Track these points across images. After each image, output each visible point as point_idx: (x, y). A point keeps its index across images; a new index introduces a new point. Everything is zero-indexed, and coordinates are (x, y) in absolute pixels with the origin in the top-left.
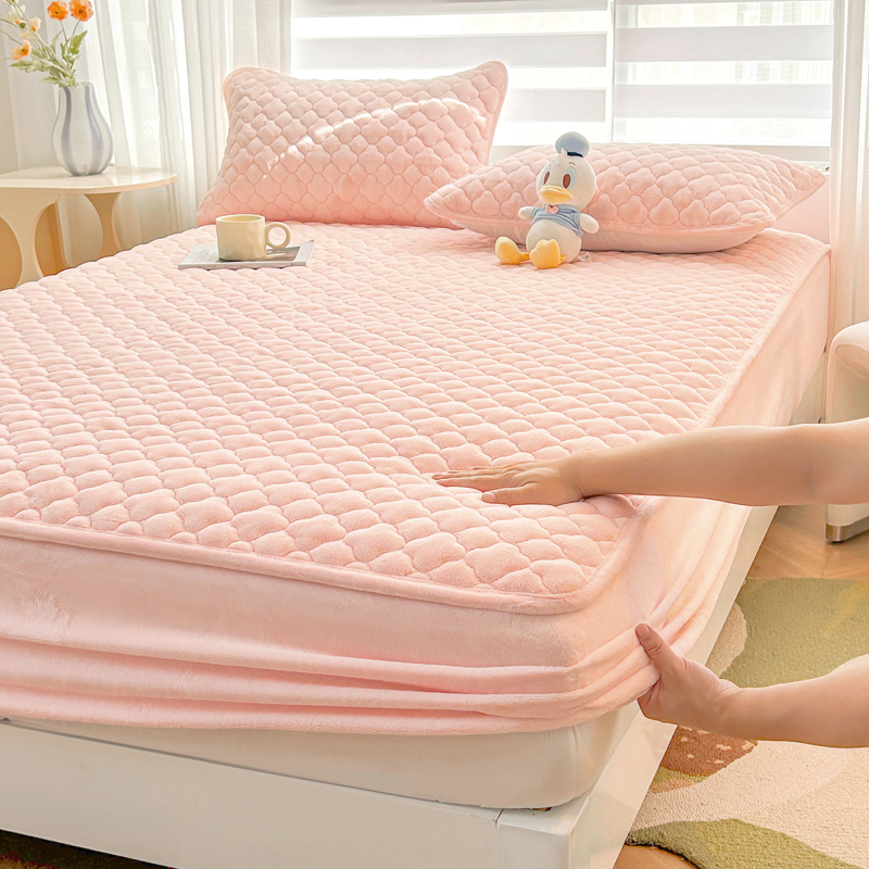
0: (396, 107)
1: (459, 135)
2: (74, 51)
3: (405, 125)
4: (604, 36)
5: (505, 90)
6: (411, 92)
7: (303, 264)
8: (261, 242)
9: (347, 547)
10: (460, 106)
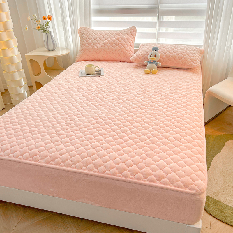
0: (115, 37)
3: (118, 41)
6: (118, 34)
9: (154, 177)
10: (128, 37)
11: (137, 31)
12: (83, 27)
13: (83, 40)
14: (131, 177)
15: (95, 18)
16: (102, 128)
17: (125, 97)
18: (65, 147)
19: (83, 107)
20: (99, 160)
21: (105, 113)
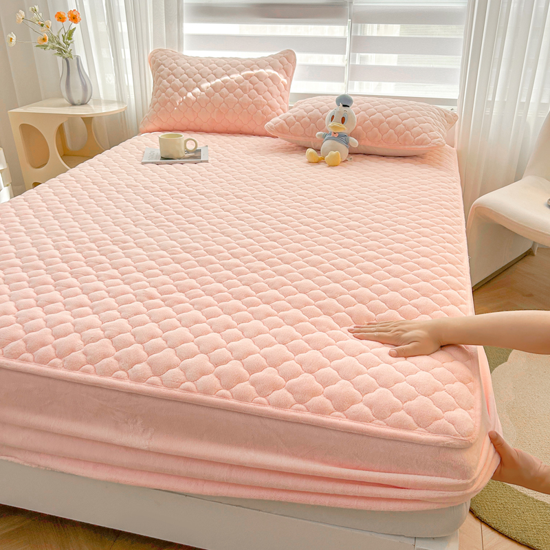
0: (243, 74)
2: (69, 39)
3: (249, 85)
4: (345, 39)
6: (250, 64)
9: (328, 401)
10: (274, 75)
11: (298, 62)
12: (163, 50)
13: (160, 79)
14: (259, 398)
15: (191, 28)
16: (187, 273)
17: (258, 206)
18: (72, 318)
19: (141, 226)
20: (169, 353)
21: (200, 240)
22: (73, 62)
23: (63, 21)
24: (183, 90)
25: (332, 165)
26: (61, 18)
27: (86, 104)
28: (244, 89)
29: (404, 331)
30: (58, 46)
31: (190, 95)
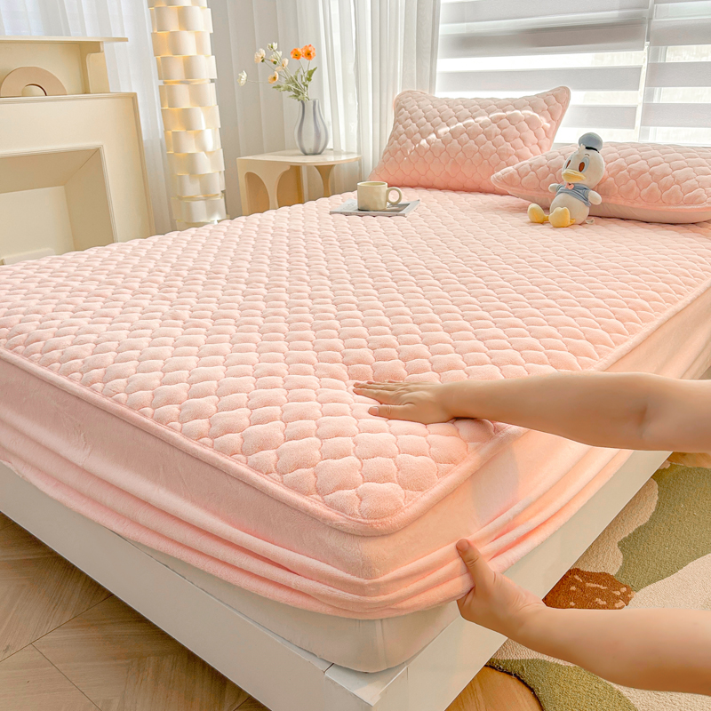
0: (491, 116)
1: (530, 135)
2: (309, 80)
3: (495, 128)
4: (639, 69)
5: (567, 106)
6: (502, 106)
7: (403, 215)
8: (383, 199)
10: (533, 116)
11: (572, 102)
12: (412, 92)
22: (309, 106)
23: (298, 58)
24: (418, 135)
25: (556, 227)
26: (297, 56)
27: (320, 154)
28: (488, 136)
29: (410, 391)
30: (293, 87)
31: (424, 142)
